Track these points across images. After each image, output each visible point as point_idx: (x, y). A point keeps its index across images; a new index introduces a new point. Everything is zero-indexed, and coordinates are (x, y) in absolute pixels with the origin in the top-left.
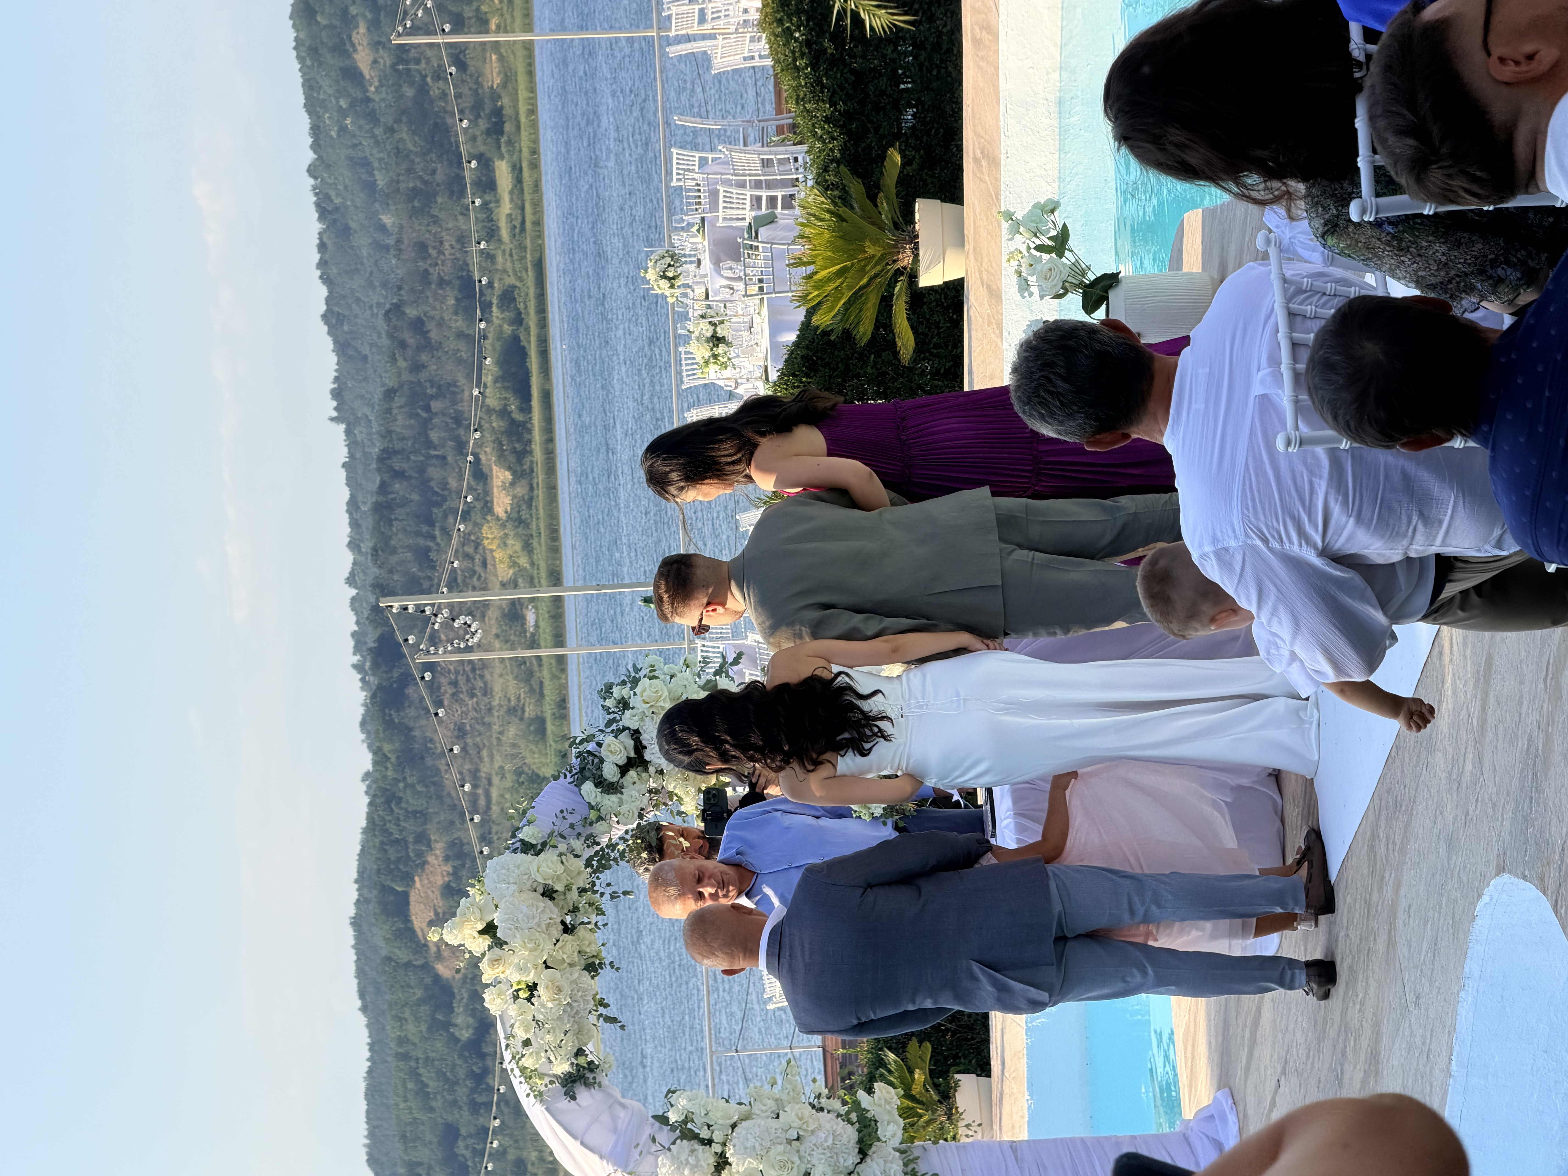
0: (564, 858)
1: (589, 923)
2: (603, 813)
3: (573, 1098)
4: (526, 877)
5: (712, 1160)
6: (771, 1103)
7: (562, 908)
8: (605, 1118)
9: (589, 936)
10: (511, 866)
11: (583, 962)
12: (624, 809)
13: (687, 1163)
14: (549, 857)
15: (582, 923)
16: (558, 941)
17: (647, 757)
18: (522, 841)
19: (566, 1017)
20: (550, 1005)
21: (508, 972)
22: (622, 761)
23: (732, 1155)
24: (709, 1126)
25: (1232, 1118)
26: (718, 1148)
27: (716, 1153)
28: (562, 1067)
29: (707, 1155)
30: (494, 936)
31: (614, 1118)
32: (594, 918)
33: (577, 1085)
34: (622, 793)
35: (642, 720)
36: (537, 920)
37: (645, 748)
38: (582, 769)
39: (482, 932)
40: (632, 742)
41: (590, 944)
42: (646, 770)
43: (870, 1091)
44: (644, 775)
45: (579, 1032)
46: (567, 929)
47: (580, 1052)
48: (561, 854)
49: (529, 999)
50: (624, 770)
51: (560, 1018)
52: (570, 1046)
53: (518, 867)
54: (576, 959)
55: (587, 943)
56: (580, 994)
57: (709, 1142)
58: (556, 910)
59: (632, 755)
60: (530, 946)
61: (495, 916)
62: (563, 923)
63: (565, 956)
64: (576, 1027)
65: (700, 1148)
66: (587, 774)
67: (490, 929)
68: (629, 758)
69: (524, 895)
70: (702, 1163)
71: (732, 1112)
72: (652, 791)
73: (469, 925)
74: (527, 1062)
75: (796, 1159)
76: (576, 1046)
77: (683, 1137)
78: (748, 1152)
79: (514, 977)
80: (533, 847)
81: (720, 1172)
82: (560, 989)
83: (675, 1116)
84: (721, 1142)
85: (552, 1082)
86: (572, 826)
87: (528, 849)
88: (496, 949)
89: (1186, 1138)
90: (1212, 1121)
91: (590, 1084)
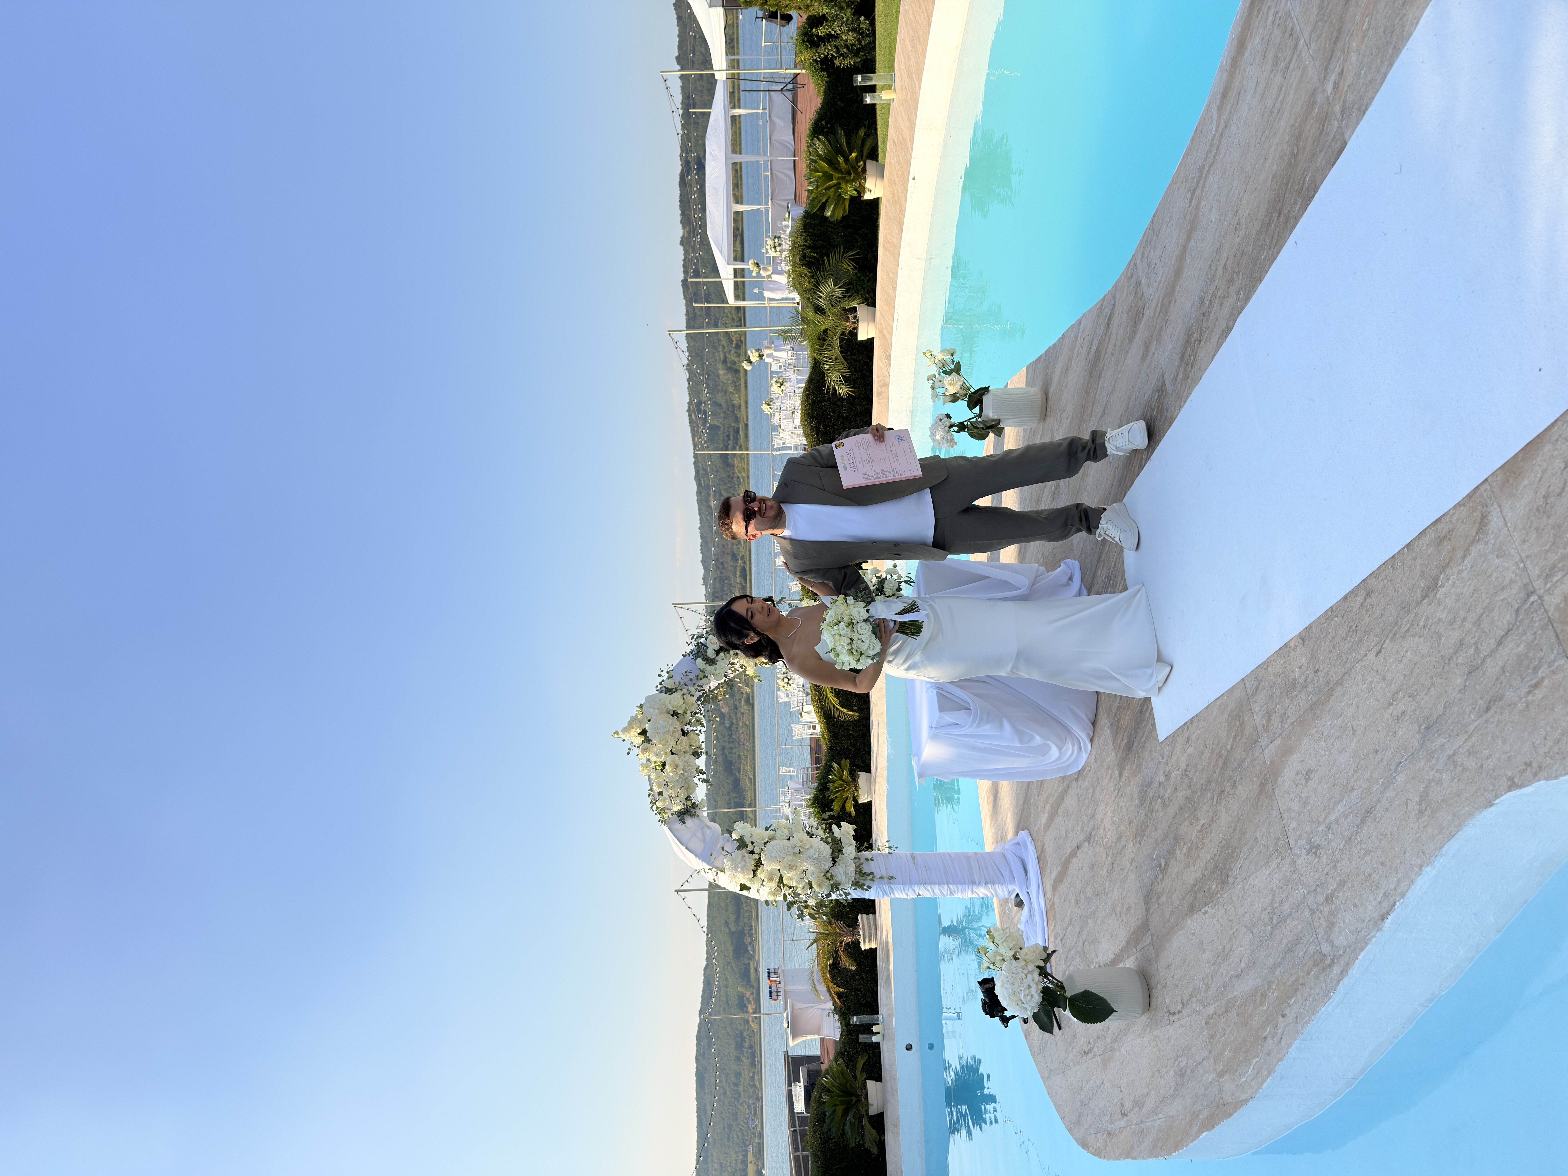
0: (685, 697)
1: (696, 730)
2: (706, 674)
3: (684, 823)
4: (664, 706)
5: (753, 863)
6: (786, 831)
7: (682, 722)
8: (699, 834)
9: (695, 737)
10: (656, 700)
11: (692, 751)
12: (717, 672)
14: (677, 696)
15: (692, 730)
16: (678, 740)
18: (665, 687)
19: (681, 780)
20: (671, 774)
21: (651, 756)
23: (764, 860)
24: (752, 843)
25: (1031, 848)
26: (756, 857)
27: (756, 859)
28: (677, 808)
29: (750, 860)
30: (646, 736)
31: (704, 834)
32: (699, 728)
33: (686, 816)
34: (716, 664)
36: (667, 729)
38: (698, 652)
39: (640, 734)
43: (839, 826)
45: (688, 788)
46: (684, 734)
47: (688, 798)
48: (683, 694)
49: (662, 770)
50: (717, 652)
51: (677, 781)
52: (683, 796)
53: (660, 701)
54: (688, 750)
55: (694, 741)
56: (688, 768)
57: (752, 852)
58: (678, 723)
60: (663, 742)
61: (647, 725)
62: (682, 730)
63: (681, 748)
64: (686, 785)
65: (748, 855)
66: (700, 654)
67: (643, 733)
69: (662, 715)
70: (748, 864)
71: (765, 835)
72: (732, 664)
73: (633, 730)
74: (659, 804)
75: (798, 864)
76: (687, 795)
77: (739, 848)
78: (773, 859)
79: (654, 759)
80: (671, 690)
81: (757, 869)
82: (677, 766)
83: (735, 836)
84: (758, 852)
85: (672, 814)
86: (691, 680)
87: (668, 691)
88: (646, 743)
89: (1004, 856)
90: (1018, 846)
91: (693, 815)
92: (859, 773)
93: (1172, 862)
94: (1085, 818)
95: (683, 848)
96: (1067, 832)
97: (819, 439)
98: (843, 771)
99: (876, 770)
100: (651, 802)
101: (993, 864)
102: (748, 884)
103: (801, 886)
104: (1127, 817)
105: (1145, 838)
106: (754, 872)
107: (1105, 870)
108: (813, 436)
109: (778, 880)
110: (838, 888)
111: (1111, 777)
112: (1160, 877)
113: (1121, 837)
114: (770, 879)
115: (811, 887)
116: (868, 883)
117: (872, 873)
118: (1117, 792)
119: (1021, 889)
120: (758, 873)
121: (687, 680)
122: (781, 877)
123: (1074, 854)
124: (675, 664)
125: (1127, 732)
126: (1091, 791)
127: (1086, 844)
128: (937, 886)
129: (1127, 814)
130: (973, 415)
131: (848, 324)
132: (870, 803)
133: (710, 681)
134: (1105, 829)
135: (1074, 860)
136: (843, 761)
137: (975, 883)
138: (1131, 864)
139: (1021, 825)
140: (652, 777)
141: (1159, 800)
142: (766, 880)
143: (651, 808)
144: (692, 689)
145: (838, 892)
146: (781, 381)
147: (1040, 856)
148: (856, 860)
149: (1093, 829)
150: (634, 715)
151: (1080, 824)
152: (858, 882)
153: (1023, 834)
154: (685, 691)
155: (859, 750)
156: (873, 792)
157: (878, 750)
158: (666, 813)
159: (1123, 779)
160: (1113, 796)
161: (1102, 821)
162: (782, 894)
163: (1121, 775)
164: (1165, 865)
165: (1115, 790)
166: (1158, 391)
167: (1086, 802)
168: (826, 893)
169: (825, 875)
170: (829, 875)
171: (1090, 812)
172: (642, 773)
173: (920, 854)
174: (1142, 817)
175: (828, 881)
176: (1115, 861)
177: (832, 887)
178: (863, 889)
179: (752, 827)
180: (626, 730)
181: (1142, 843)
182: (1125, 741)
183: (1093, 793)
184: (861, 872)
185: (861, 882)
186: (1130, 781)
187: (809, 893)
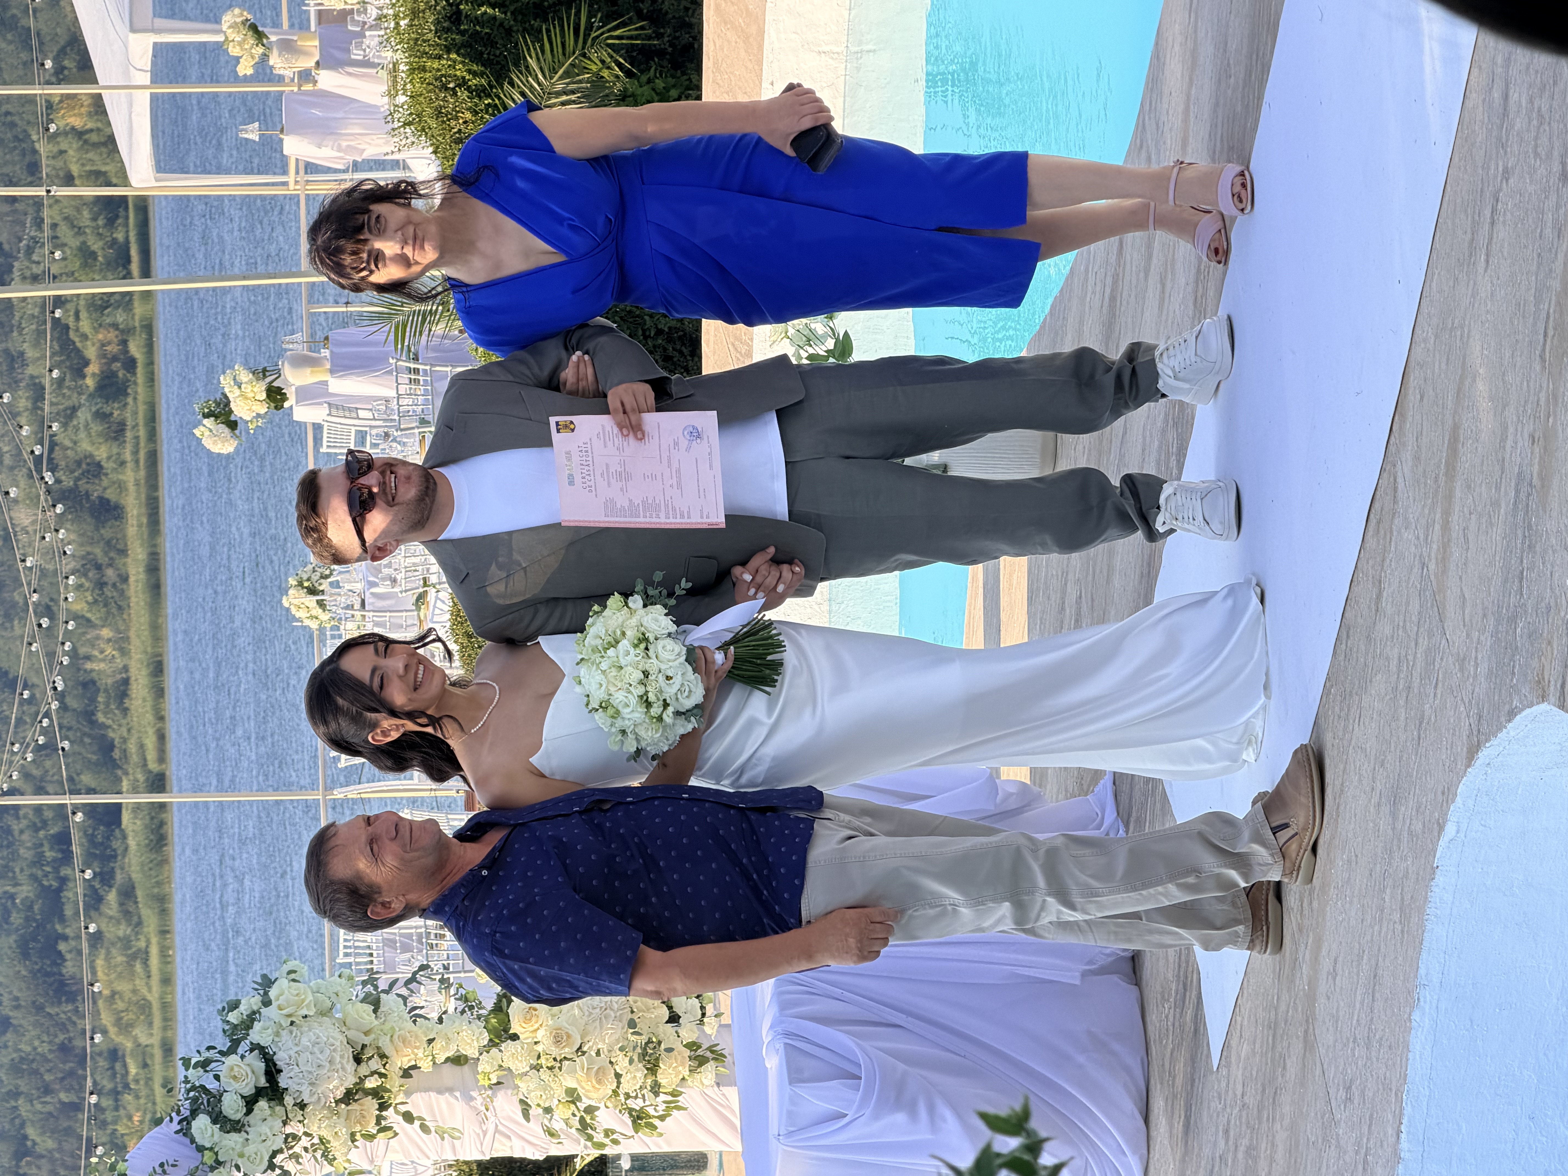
12: (250, 1149)
17: (283, 1082)
22: (249, 1091)
34: (247, 1133)
35: (277, 1034)
37: (280, 1071)
40: (263, 1065)
42: (281, 1103)
44: (279, 1109)
50: (250, 1102)
59: (263, 1082)
66: (201, 1110)
68: (258, 1087)
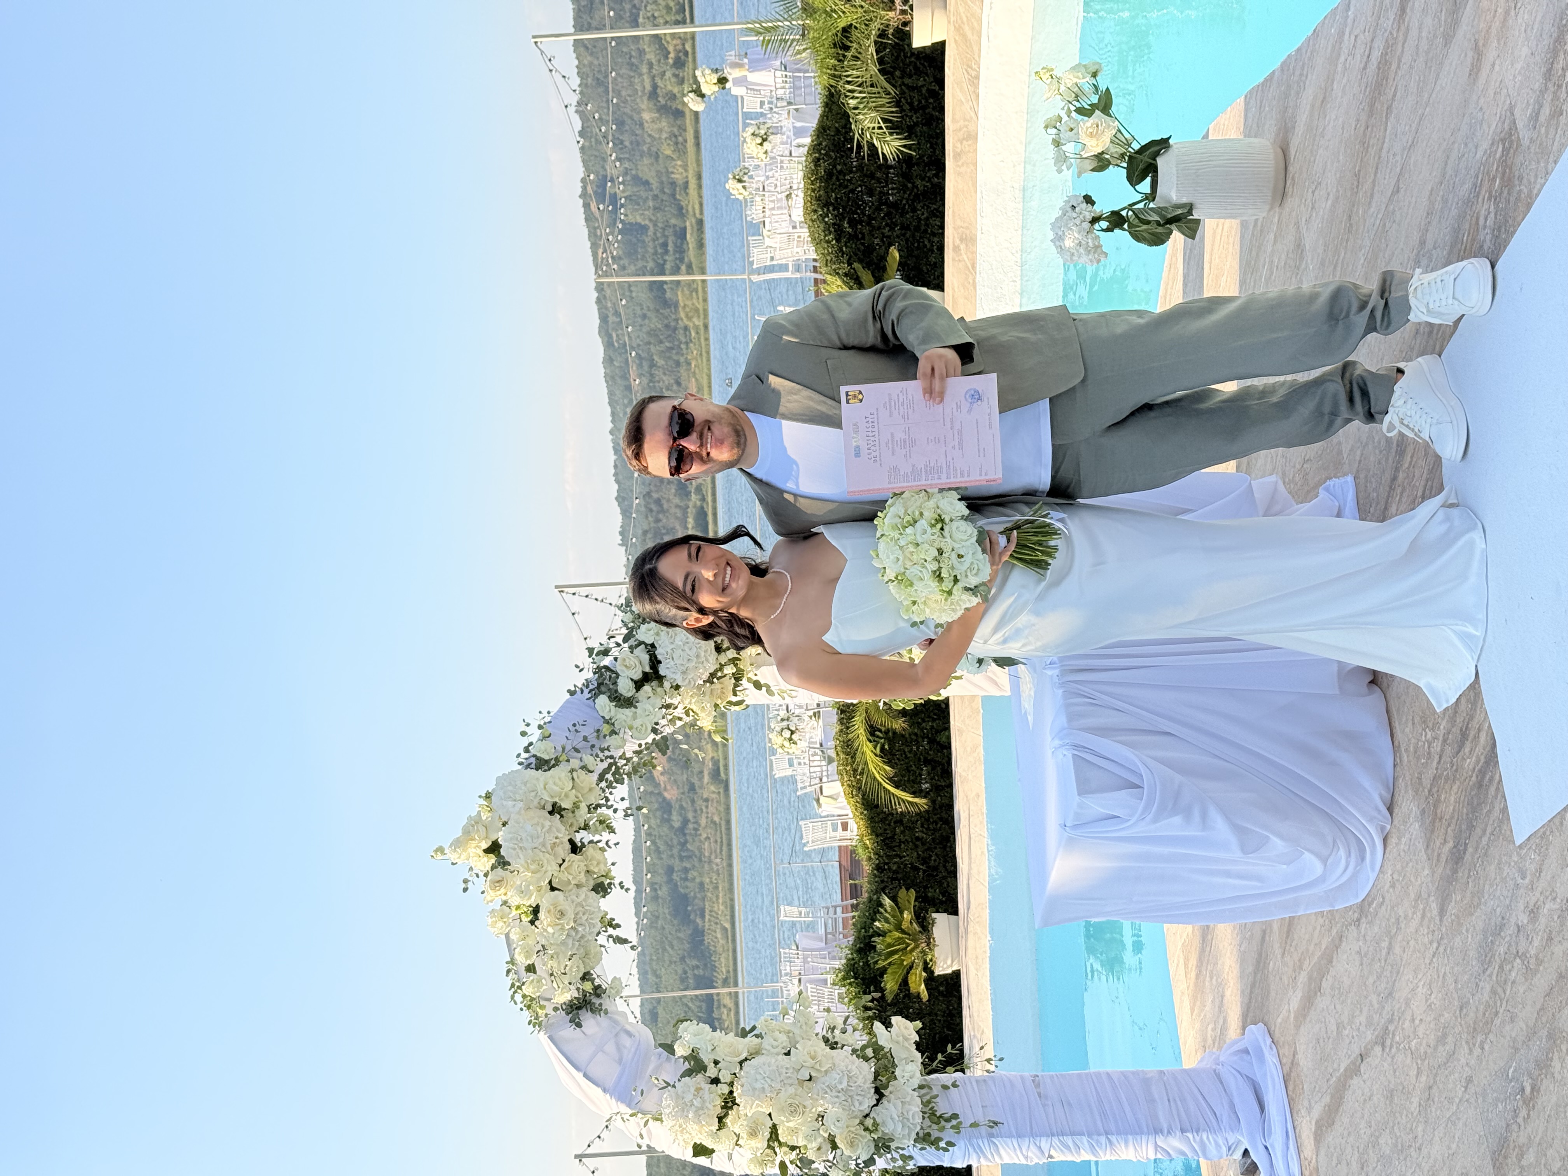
0: (575, 774)
1: (600, 841)
2: (617, 726)
4: (533, 794)
5: (719, 1102)
6: (783, 1038)
7: (571, 825)
8: (610, 1047)
9: (598, 855)
10: (518, 783)
11: (592, 883)
12: (637, 723)
13: (692, 1105)
14: (560, 773)
15: (591, 842)
16: (564, 861)
17: (662, 670)
18: (534, 756)
19: (570, 942)
20: (550, 930)
21: (509, 894)
22: (638, 676)
23: (740, 1096)
24: (716, 1063)
25: (1271, 1058)
26: (724, 1089)
27: (723, 1094)
28: (565, 996)
29: (712, 1095)
30: (498, 855)
32: (606, 836)
33: (582, 1012)
34: (636, 707)
35: (657, 634)
36: (541, 840)
37: (660, 662)
38: (600, 685)
39: (487, 851)
40: (647, 657)
41: (598, 864)
42: (661, 685)
43: (888, 1025)
44: (659, 689)
45: (585, 957)
46: (575, 848)
47: (586, 977)
48: (572, 770)
49: (532, 922)
50: (638, 685)
51: (563, 943)
52: (576, 972)
53: (525, 784)
54: (584, 880)
55: (595, 863)
56: (585, 917)
57: (716, 1081)
58: (563, 828)
59: (647, 669)
60: (532, 867)
61: (501, 833)
62: (571, 842)
63: (570, 877)
64: (582, 950)
65: (707, 1087)
66: (603, 689)
67: (494, 848)
68: (645, 674)
69: (531, 813)
70: (707, 1104)
71: (740, 1047)
72: (668, 706)
73: (473, 844)
74: (527, 990)
75: (808, 1103)
76: (582, 971)
77: (689, 1073)
78: (756, 1093)
79: (515, 901)
80: (547, 762)
81: (726, 1115)
82: (562, 913)
83: (681, 1050)
84: (728, 1081)
85: (556, 1009)
86: (585, 739)
87: (542, 764)
88: (499, 869)
89: (1218, 1076)
90: (1245, 1056)
91: (596, 1010)
92: (934, 915)
93: (1546, 1084)
94: (1374, 998)
95: (579, 1076)
96: (1340, 1026)
97: (841, 250)
98: (902, 913)
99: (968, 908)
100: (513, 985)
101: (1196, 1092)
102: (709, 1144)
103: (815, 1145)
104: (1455, 995)
105: (1491, 1037)
106: (720, 1119)
107: (1415, 1100)
108: (828, 242)
109: (767, 1134)
110: (888, 1147)
111: (1423, 916)
112: (1523, 1113)
113: (1445, 1036)
114: (753, 1134)
115: (834, 1147)
116: (948, 1135)
117: (955, 1116)
118: (1435, 945)
119: (1252, 1140)
120: (728, 1121)
121: (578, 742)
122: (774, 1129)
123: (1354, 1070)
124: (554, 710)
125: (1452, 827)
126: (1385, 944)
127: (1378, 1049)
128: (1085, 1139)
129: (1456, 990)
130: (1139, 197)
131: (891, 14)
132: (957, 975)
133: (624, 741)
134: (1413, 1020)
135: (1355, 1082)
136: (902, 893)
137: (1162, 1132)
138: (1466, 1088)
139: (1251, 1014)
140: (513, 936)
141: (1518, 961)
142: (744, 1135)
143: (512, 997)
144: (589, 760)
145: (889, 1156)
146: (762, 132)
147: (1289, 1075)
148: (923, 1091)
149: (1391, 1021)
150: (474, 814)
151: (1365, 1009)
152: (929, 1134)
153: (1256, 1031)
154: (575, 763)
155: (935, 868)
156: (962, 953)
157: (970, 868)
158: (542, 1007)
159: (1447, 920)
160: (1429, 955)
161: (1407, 1004)
162: (777, 1162)
163: (1442, 912)
164: (1533, 1089)
165: (1431, 943)
166: (1503, 140)
167: (1377, 966)
168: (865, 1157)
169: (861, 1123)
170: (869, 1122)
171: (1383, 986)
172: (492, 930)
173: (1052, 1077)
174: (1486, 996)
175: (867, 1134)
176: (1435, 1082)
177: (876, 1146)
178: (938, 1149)
179: (714, 1030)
180: (457, 844)
181: (1487, 1047)
182: (1451, 844)
183: (1390, 948)
184: (933, 1114)
185: (935, 1134)
186: (1460, 925)
187: (831, 1157)
